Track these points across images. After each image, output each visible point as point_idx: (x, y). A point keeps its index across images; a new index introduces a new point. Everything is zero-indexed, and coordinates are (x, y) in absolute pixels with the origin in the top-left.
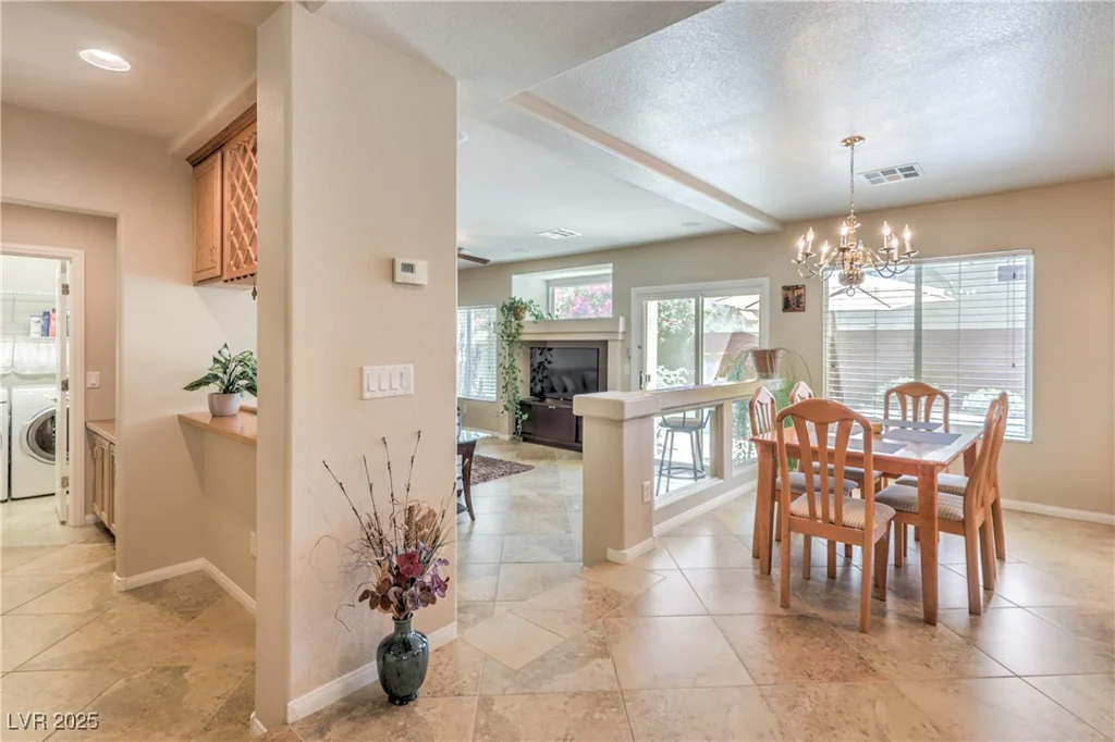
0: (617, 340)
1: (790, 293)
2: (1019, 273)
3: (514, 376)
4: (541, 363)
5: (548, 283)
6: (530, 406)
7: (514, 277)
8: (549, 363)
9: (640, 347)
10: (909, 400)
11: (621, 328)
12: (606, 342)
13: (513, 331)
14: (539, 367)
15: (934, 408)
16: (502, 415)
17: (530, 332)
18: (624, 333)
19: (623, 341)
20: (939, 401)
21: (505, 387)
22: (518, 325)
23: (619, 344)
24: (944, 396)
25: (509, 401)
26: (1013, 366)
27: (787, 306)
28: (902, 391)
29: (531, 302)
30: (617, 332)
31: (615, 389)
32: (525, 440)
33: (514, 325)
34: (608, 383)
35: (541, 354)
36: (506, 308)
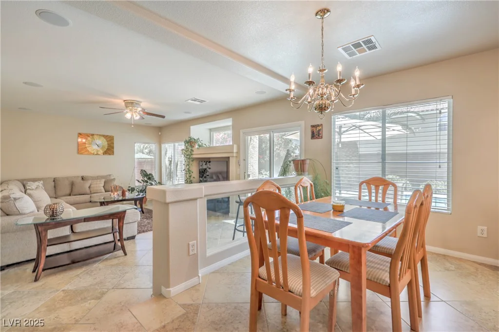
0: (233, 157)
1: (314, 129)
2: (442, 111)
4: (205, 169)
5: (211, 130)
7: (192, 127)
9: (244, 160)
10: (373, 187)
11: (235, 150)
12: (229, 158)
13: (190, 153)
15: (388, 192)
17: (197, 153)
18: (237, 153)
19: (236, 157)
20: (391, 188)
22: (191, 150)
24: (394, 185)
26: (440, 167)
27: (313, 136)
28: (368, 182)
29: (199, 139)
30: (233, 153)
31: (233, 180)
34: (230, 179)
35: (206, 164)
36: (186, 142)
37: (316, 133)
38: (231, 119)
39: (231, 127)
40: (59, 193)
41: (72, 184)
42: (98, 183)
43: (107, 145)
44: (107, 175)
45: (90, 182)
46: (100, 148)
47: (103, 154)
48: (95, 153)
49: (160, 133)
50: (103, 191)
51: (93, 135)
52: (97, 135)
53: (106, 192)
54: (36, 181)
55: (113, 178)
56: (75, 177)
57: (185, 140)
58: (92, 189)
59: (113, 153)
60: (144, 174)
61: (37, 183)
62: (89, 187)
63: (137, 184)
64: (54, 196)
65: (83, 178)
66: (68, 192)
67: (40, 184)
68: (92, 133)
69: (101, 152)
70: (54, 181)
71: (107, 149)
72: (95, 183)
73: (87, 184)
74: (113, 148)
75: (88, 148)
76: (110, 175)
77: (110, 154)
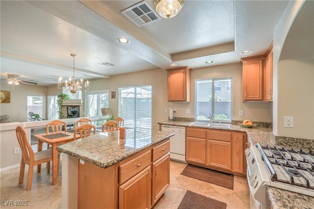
0: (81, 105)
9: (87, 107)
17: (65, 103)
18: (83, 103)
19: (83, 105)
22: (62, 101)
27: (112, 97)
30: (81, 103)
34: (80, 116)
36: (59, 96)
37: (113, 95)
43: (5, 97)
49: (46, 90)
55: (8, 117)
57: (58, 95)
59: (10, 102)
60: (32, 114)
71: (4, 100)
76: (6, 116)
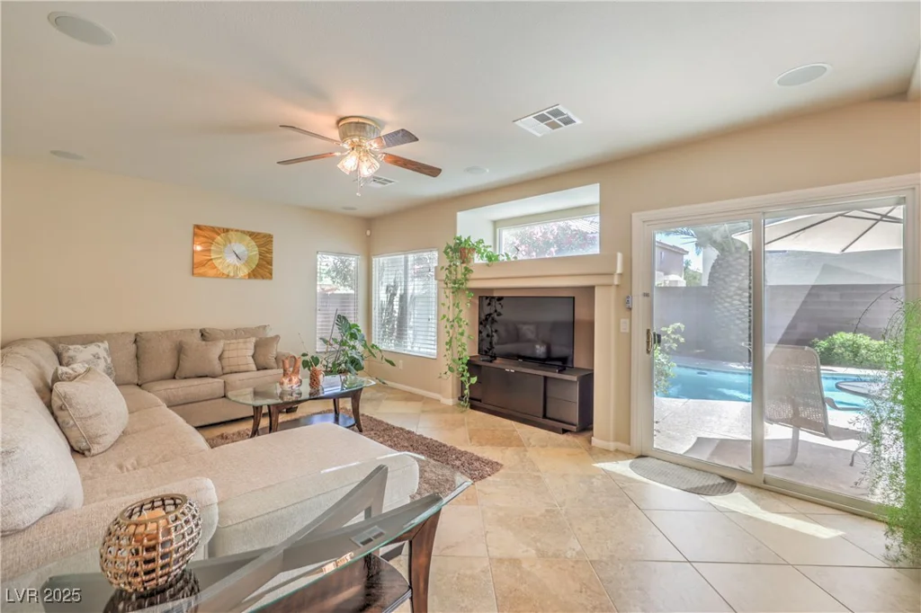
0: (610, 286)
3: (460, 331)
4: (490, 315)
5: (495, 223)
6: (479, 367)
7: (459, 214)
8: (499, 315)
9: (646, 294)
11: (619, 268)
12: (592, 288)
13: (460, 276)
14: (487, 319)
16: (444, 376)
18: (621, 274)
19: (620, 286)
21: (449, 343)
22: (466, 269)
23: (613, 290)
25: (454, 361)
29: (480, 242)
32: (473, 407)
33: (461, 269)
35: (489, 304)
36: (449, 250)
38: (597, 187)
39: (598, 208)
40: (149, 372)
41: (180, 350)
42: (241, 345)
43: (258, 256)
44: (259, 327)
45: (221, 344)
46: (242, 262)
47: (249, 278)
48: (232, 274)
49: (368, 233)
50: (254, 367)
51: (227, 231)
52: (237, 231)
53: (258, 370)
54: (92, 342)
55: (273, 334)
56: (184, 331)
57: (443, 245)
58: (225, 362)
59: (271, 274)
60: (343, 325)
61: (92, 349)
62: (220, 358)
63: (320, 347)
64: (136, 381)
65: (204, 335)
66: (168, 368)
67: (101, 349)
68: (226, 226)
69: (245, 271)
70: (135, 341)
71: (257, 266)
72: (232, 346)
73: (215, 351)
74: (270, 263)
75: (216, 262)
76: (265, 327)
77: (263, 277)
